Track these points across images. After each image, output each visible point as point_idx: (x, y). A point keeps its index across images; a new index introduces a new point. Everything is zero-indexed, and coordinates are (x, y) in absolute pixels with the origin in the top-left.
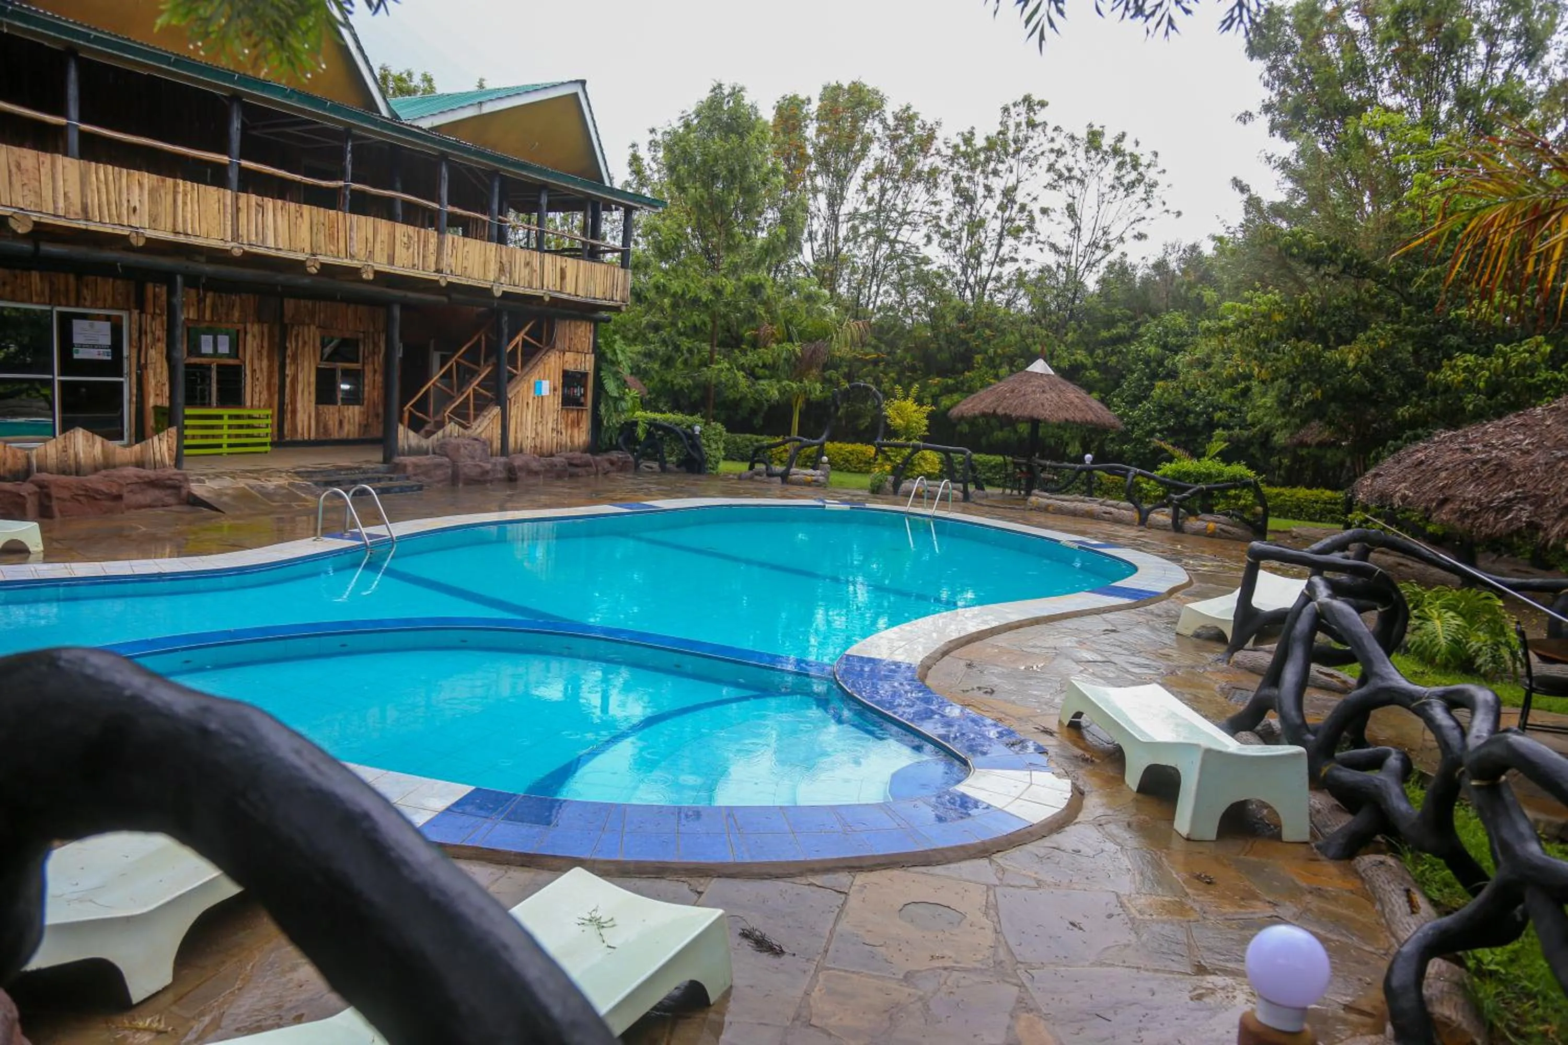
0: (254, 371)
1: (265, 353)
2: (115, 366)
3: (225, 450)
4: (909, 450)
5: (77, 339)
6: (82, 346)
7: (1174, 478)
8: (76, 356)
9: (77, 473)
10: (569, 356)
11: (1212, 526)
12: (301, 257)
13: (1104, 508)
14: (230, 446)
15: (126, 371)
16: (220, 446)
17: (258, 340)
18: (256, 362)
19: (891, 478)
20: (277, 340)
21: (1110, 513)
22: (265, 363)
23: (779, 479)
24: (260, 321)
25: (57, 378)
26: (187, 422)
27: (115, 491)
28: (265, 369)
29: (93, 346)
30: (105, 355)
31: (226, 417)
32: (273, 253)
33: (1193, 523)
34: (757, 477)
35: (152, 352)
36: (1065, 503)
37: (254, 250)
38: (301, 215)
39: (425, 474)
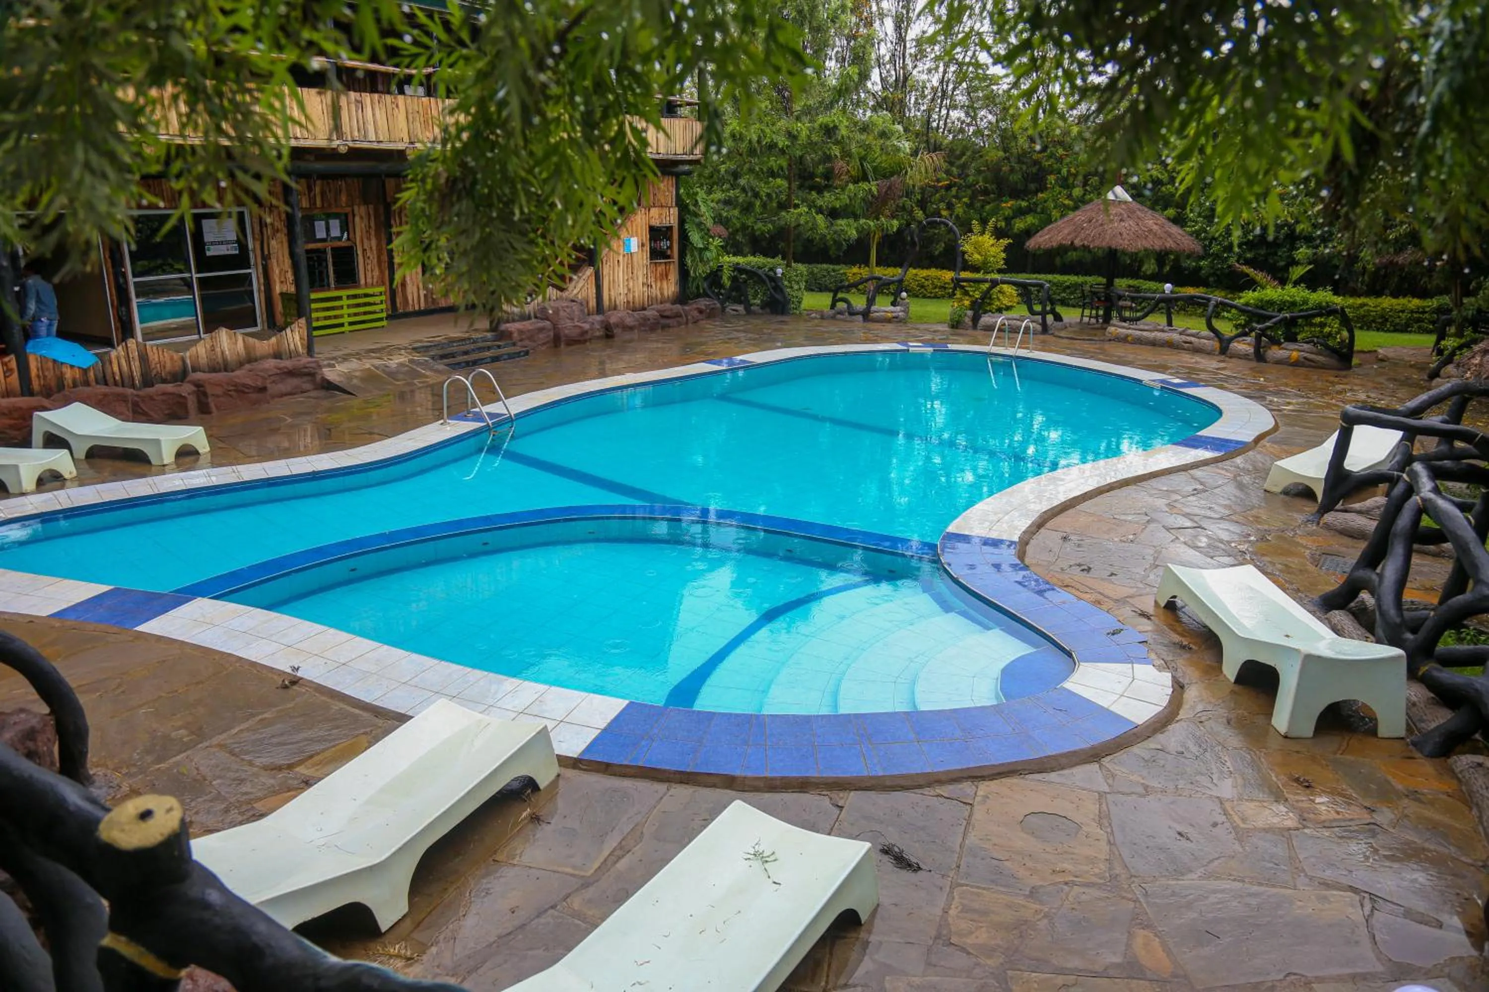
0: (364, 250)
1: (373, 233)
2: (241, 259)
3: (347, 328)
4: (987, 285)
5: (208, 238)
6: (212, 243)
7: (1257, 307)
8: (208, 254)
9: (226, 370)
10: (654, 212)
11: (1295, 354)
12: (400, 146)
13: (1184, 338)
14: (351, 324)
15: (252, 262)
16: (342, 325)
17: (366, 220)
18: (365, 240)
19: (970, 313)
20: (382, 218)
21: (1190, 343)
22: (374, 242)
23: (860, 318)
24: (366, 202)
25: (195, 276)
26: (314, 306)
27: (259, 384)
28: (374, 248)
29: (221, 243)
30: (232, 250)
31: (345, 298)
32: (375, 146)
33: (1275, 353)
34: (839, 316)
35: (273, 243)
36: (1145, 334)
37: (358, 145)
38: (397, 106)
39: (531, 338)
